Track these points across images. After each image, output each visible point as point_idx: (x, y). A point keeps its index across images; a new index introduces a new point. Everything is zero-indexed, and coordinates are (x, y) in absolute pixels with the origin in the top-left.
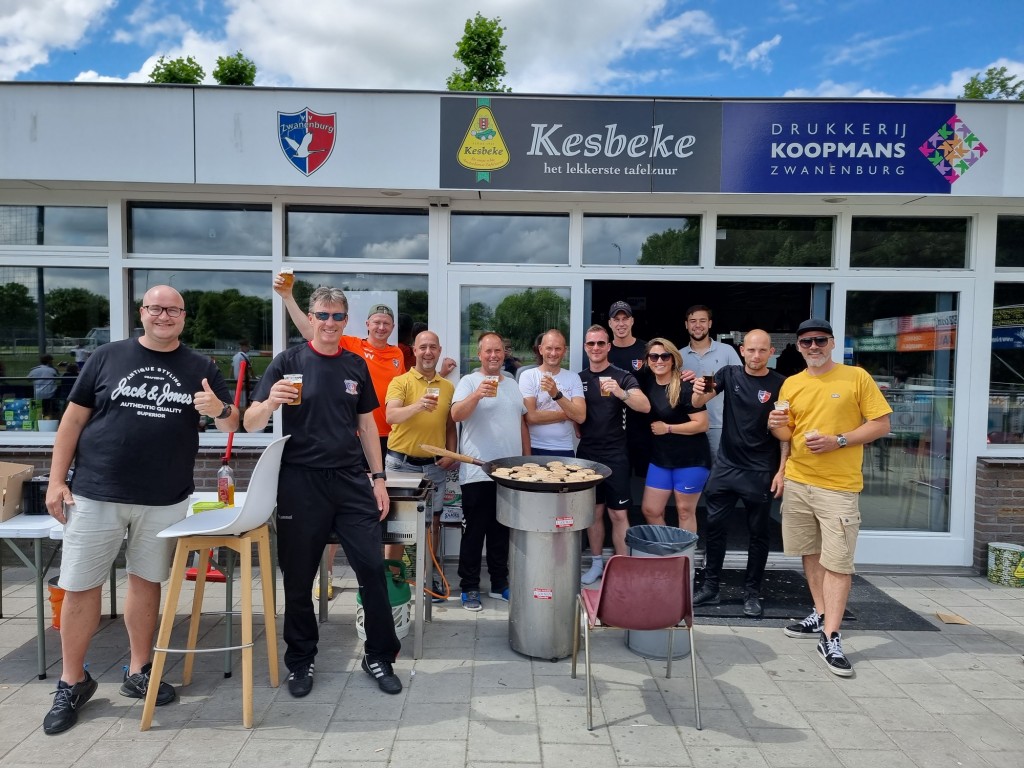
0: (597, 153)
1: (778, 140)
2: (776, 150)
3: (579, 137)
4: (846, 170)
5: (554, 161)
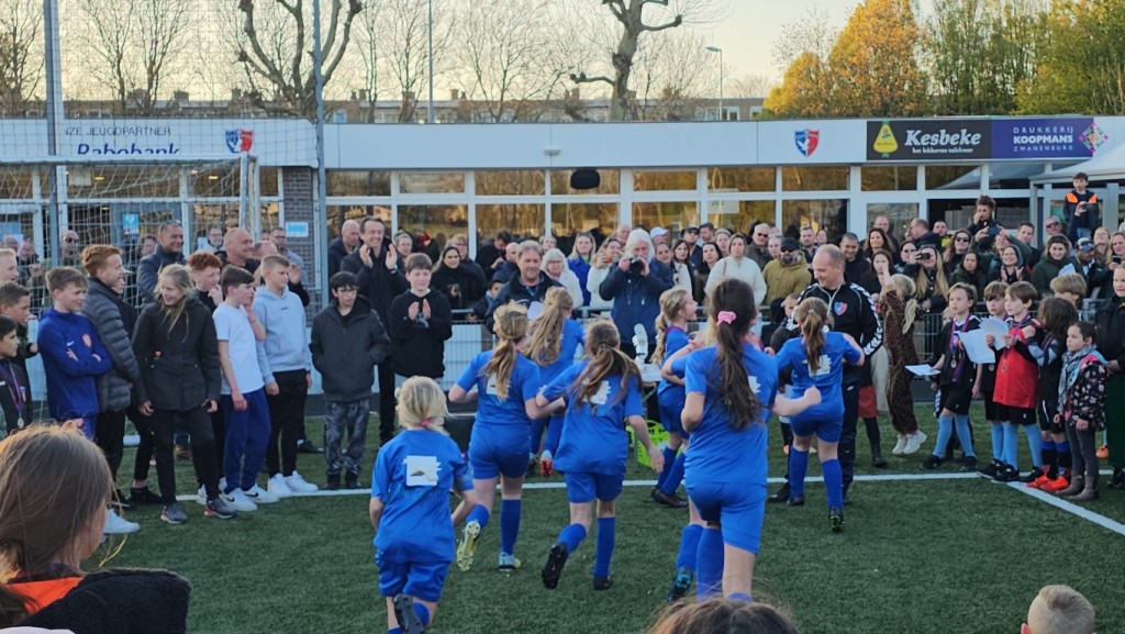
1: (1017, 135)
2: (1016, 140)
3: (928, 136)
4: (1047, 148)
5: (917, 147)
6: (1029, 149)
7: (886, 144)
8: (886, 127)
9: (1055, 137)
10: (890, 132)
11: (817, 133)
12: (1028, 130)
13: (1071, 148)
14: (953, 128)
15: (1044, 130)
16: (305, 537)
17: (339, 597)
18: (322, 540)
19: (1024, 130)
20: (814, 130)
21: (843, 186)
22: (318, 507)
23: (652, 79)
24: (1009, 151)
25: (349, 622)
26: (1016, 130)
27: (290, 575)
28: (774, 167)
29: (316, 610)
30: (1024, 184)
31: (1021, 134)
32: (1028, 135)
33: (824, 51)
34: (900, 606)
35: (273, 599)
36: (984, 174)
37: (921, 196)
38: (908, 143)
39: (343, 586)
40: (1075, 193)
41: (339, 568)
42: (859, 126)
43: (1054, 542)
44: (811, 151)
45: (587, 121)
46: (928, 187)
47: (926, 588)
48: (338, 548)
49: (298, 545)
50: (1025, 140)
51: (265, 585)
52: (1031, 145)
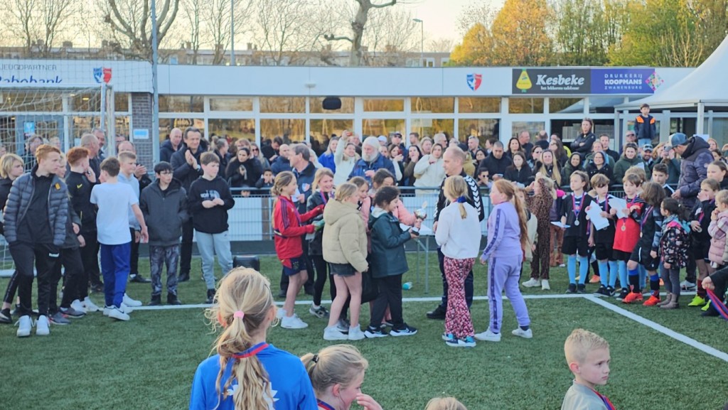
1: (607, 79)
2: (606, 82)
3: (551, 79)
4: (626, 87)
5: (544, 86)
6: (614, 88)
7: (524, 83)
8: (524, 73)
9: (631, 80)
10: (527, 76)
11: (480, 76)
12: (614, 76)
13: (640, 88)
14: (567, 74)
15: (624, 76)
16: (140, 337)
17: (160, 376)
18: (151, 339)
19: (611, 76)
20: (478, 73)
21: (497, 110)
22: (150, 317)
23: (379, 39)
24: (601, 89)
25: (166, 393)
26: (606, 76)
27: (128, 362)
28: (454, 97)
29: (145, 385)
30: (611, 110)
31: (609, 78)
32: (614, 79)
33: (488, 23)
34: (523, 380)
35: (117, 378)
36: (587, 103)
37: (546, 117)
38: (538, 83)
39: (163, 369)
40: (641, 116)
41: (161, 357)
42: (508, 72)
43: (622, 339)
44: (477, 87)
45: (335, 65)
46: (552, 111)
47: (540, 368)
48: (161, 344)
49: (135, 341)
50: (612, 82)
51: (111, 368)
52: (616, 86)
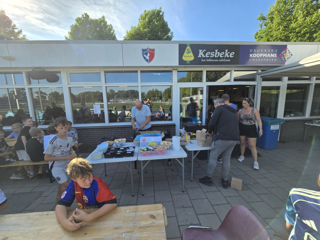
0: (213, 56)
1: (251, 53)
2: (251, 55)
3: (209, 53)
4: (265, 60)
8: (188, 47)
11: (153, 50)
14: (221, 49)
15: (264, 51)
20: (152, 48)
26: (251, 50)
37: (204, 84)
38: (200, 56)
44: (151, 60)
